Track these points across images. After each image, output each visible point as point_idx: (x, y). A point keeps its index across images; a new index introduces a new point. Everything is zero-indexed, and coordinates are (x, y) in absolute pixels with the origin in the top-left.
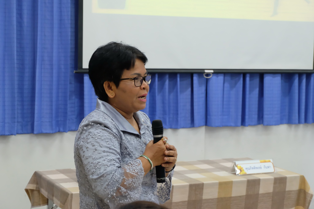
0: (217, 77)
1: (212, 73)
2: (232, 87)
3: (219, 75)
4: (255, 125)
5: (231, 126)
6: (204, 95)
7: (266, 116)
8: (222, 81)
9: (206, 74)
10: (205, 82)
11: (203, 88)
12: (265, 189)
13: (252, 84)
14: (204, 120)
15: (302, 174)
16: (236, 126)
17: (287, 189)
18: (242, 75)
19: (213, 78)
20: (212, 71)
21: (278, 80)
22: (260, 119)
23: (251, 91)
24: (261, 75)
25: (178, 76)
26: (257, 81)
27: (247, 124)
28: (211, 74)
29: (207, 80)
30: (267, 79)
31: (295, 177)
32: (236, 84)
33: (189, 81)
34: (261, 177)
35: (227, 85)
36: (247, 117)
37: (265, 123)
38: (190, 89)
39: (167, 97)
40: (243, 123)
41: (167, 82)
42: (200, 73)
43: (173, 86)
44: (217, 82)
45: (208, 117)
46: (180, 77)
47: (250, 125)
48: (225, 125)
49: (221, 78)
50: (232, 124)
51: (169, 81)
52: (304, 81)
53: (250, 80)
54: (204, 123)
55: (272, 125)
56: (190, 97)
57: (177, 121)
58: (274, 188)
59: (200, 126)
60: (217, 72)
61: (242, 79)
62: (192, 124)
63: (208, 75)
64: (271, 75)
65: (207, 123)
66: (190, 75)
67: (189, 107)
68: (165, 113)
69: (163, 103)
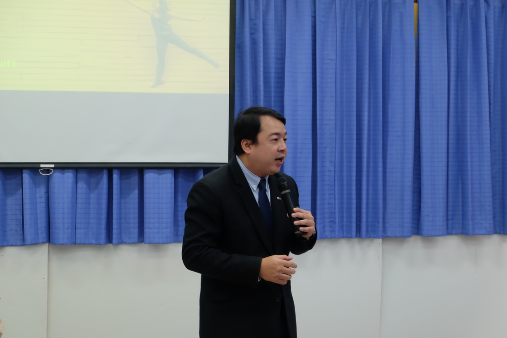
0: (63, 174)
3: (66, 171)
4: (133, 243)
6: (44, 200)
9: (42, 169)
10: (45, 180)
11: (41, 191)
13: (125, 185)
14: (45, 236)
18: (105, 172)
19: (56, 176)
20: (53, 166)
21: (168, 177)
23: (124, 194)
24: (139, 170)
26: (135, 179)
27: (114, 241)
28: (51, 169)
29: (49, 178)
30: (149, 176)
32: (98, 183)
33: (20, 179)
35: (81, 185)
36: (115, 231)
38: (21, 190)
40: (109, 239)
42: (34, 168)
44: (63, 183)
46: (5, 174)
49: (69, 176)
50: (93, 241)
53: (121, 178)
54: (45, 240)
56: (21, 202)
59: (35, 244)
60: (62, 167)
62: (23, 242)
63: (47, 171)
64: (156, 171)
65: (49, 239)
66: (20, 171)
67: (20, 216)
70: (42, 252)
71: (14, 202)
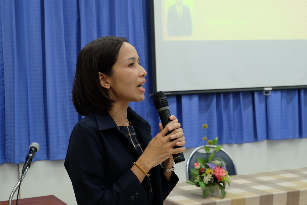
0: (276, 94)
1: (272, 91)
2: (288, 102)
3: (277, 92)
5: (289, 138)
6: (264, 111)
8: (280, 98)
9: (265, 91)
10: (264, 99)
11: (263, 105)
14: (265, 135)
16: (294, 138)
18: (297, 91)
19: (272, 96)
20: (271, 89)
23: (305, 105)
25: (241, 94)
27: (304, 136)
28: (270, 91)
29: (266, 98)
32: (292, 99)
33: (250, 99)
35: (284, 101)
36: (304, 129)
38: (251, 107)
39: (232, 115)
40: (301, 135)
41: (231, 101)
42: (260, 91)
43: (237, 103)
44: (275, 99)
45: (269, 131)
46: (243, 96)
47: (306, 137)
48: (285, 138)
49: (279, 94)
50: (291, 137)
51: (233, 100)
53: (304, 95)
54: (266, 138)
56: (251, 113)
57: (242, 136)
59: (262, 140)
60: (276, 89)
61: (297, 95)
62: (255, 138)
63: (267, 92)
65: (268, 137)
66: (250, 93)
67: (251, 123)
68: (230, 129)
69: (229, 120)
70: (263, 146)
71: (247, 113)
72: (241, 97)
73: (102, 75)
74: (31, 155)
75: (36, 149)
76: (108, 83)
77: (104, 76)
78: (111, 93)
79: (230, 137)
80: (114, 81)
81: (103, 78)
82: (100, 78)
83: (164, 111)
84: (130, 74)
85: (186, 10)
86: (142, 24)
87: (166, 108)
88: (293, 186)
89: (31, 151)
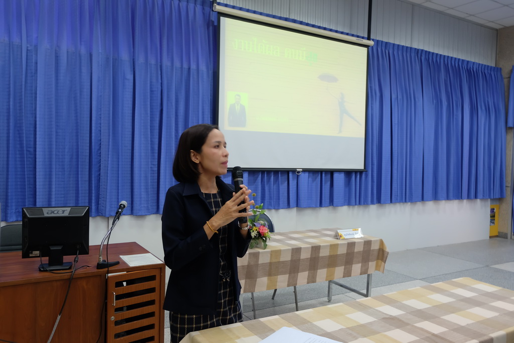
0: (304, 174)
2: (314, 180)
3: (306, 172)
4: (327, 206)
5: (313, 207)
6: (296, 186)
7: (335, 200)
8: (307, 177)
9: (297, 171)
10: (296, 177)
11: (296, 182)
12: (359, 249)
13: (326, 178)
14: (296, 203)
15: (381, 238)
16: (316, 207)
17: (372, 249)
18: (320, 173)
19: (302, 175)
20: (301, 170)
21: (342, 175)
22: (331, 203)
23: (325, 183)
24: (331, 172)
25: (280, 173)
26: (329, 176)
27: (323, 205)
28: (301, 172)
29: (298, 176)
30: (336, 175)
31: (377, 240)
32: (316, 178)
33: (286, 176)
34: (356, 241)
35: (310, 179)
36: (323, 201)
37: (334, 205)
38: (287, 182)
39: (272, 188)
40: (321, 205)
41: (272, 177)
42: (294, 171)
43: (276, 180)
44: (304, 177)
45: (298, 201)
47: (324, 207)
48: (310, 207)
49: (307, 174)
50: (314, 206)
51: (274, 176)
52: (358, 177)
53: (325, 176)
54: (296, 206)
55: (338, 206)
56: (286, 186)
57: (279, 204)
58: (364, 248)
59: (293, 207)
60: (305, 170)
61: (320, 175)
62: (288, 206)
63: (299, 172)
64: (338, 173)
65: (298, 205)
66: (286, 172)
67: (286, 194)
68: (270, 198)
69: (270, 191)
70: (294, 211)
71: (283, 187)
72: (280, 175)
73: (193, 153)
74: (120, 210)
75: (124, 206)
76: (197, 159)
77: (195, 153)
78: (200, 167)
79: (270, 204)
80: (202, 158)
81: (194, 155)
82: (192, 154)
83: (238, 181)
84: (214, 154)
85: (243, 108)
86: (209, 116)
87: (239, 179)
88: (315, 242)
89: (120, 207)
